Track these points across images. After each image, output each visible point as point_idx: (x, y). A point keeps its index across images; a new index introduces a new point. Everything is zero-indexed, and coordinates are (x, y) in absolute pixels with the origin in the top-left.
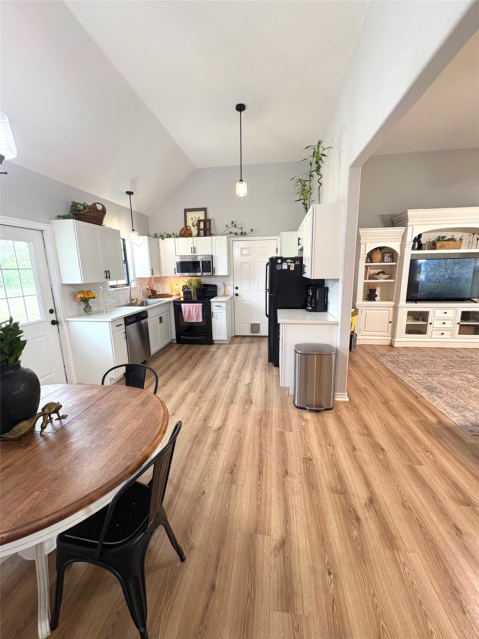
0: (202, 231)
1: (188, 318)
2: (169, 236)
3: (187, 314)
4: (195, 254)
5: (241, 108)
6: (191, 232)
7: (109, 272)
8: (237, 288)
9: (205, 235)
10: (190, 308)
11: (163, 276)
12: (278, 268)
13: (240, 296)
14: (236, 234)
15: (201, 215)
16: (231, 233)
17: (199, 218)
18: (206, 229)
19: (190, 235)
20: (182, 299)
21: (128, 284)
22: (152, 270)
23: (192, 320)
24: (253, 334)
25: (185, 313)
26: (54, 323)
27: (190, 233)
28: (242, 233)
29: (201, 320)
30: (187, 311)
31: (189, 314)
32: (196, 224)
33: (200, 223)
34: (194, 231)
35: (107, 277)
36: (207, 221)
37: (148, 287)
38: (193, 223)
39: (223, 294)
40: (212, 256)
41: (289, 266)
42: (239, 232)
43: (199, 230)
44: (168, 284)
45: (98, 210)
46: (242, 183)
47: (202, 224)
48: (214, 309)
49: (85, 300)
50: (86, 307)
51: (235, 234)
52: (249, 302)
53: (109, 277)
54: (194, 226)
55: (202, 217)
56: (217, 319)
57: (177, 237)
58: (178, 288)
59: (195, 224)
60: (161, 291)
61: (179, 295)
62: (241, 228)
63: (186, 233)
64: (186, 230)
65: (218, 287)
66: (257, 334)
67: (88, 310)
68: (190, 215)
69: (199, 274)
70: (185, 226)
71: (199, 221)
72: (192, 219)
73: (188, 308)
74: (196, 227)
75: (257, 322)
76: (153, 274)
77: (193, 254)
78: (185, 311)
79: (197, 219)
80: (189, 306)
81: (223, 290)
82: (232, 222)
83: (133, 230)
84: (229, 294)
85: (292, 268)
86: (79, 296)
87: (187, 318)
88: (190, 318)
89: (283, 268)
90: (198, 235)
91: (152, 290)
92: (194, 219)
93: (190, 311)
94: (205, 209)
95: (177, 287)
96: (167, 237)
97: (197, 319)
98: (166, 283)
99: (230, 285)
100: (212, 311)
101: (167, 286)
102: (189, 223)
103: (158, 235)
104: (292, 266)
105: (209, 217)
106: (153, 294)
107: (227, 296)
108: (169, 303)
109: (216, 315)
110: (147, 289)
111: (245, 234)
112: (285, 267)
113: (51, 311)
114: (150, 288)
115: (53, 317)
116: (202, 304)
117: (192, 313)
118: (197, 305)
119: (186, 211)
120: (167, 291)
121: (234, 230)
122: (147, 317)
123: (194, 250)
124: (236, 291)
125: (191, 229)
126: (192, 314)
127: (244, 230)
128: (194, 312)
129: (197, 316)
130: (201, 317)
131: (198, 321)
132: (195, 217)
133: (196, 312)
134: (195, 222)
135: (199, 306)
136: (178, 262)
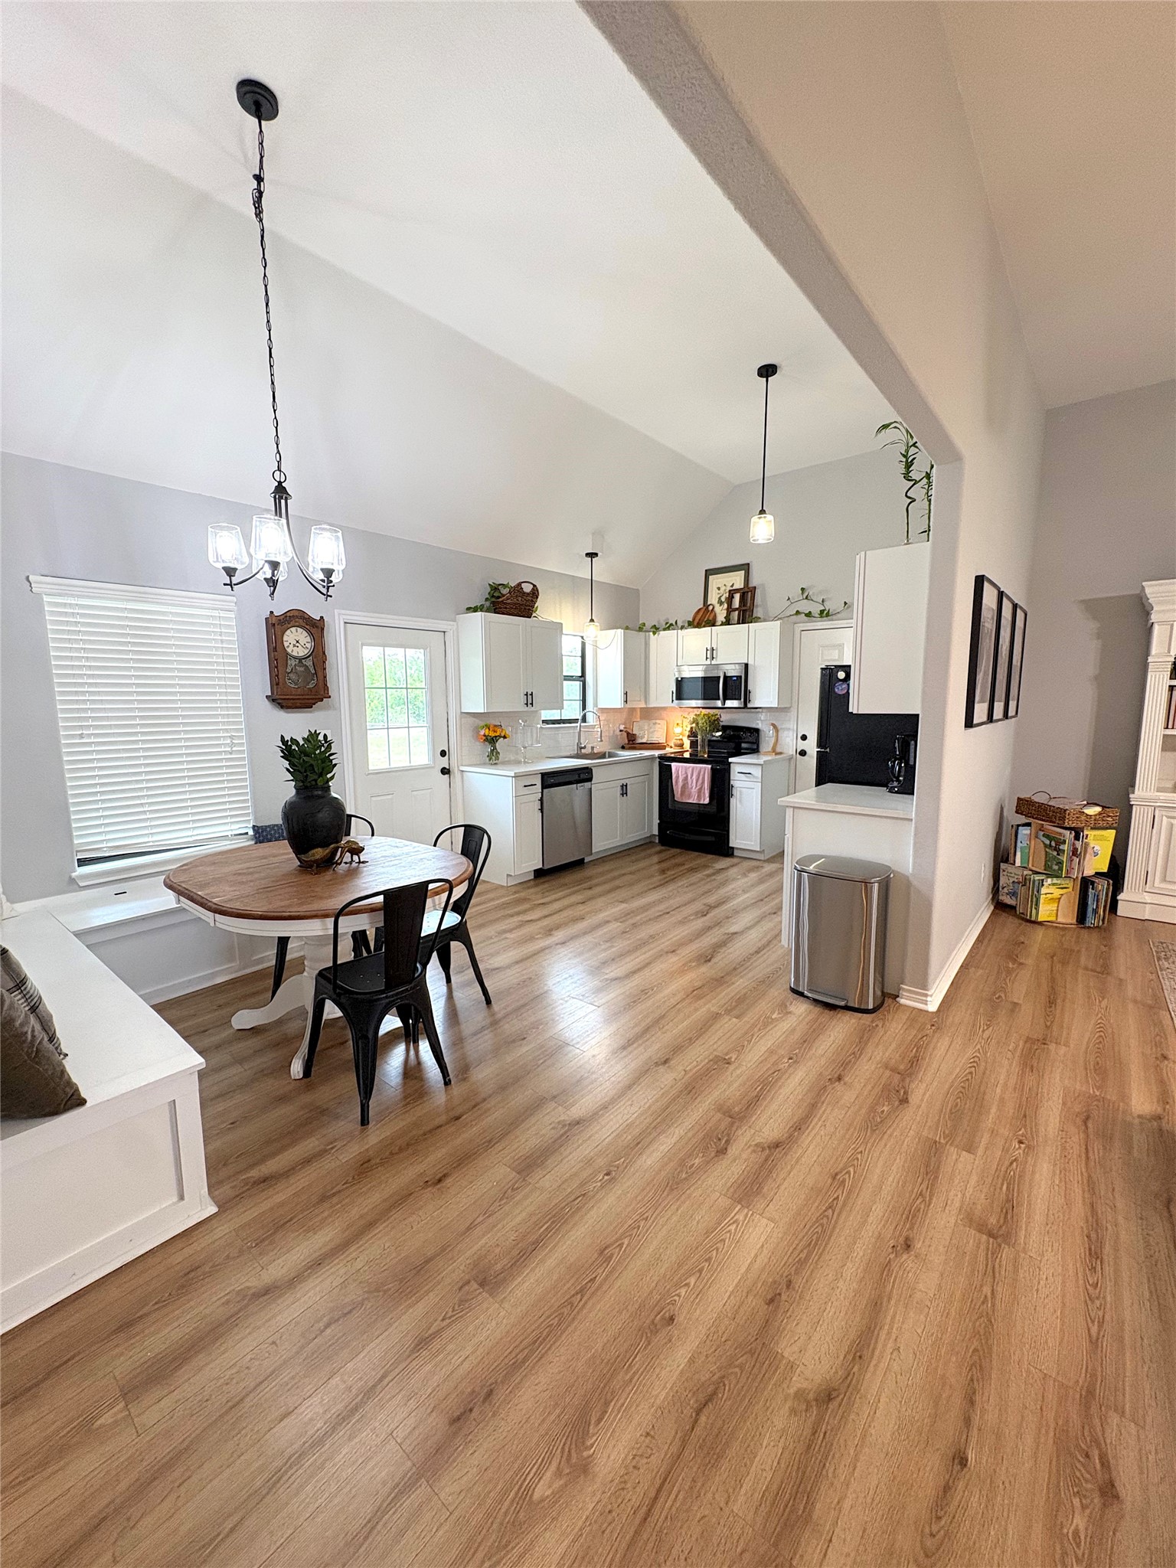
0: (737, 612)
1: (683, 792)
2: (669, 627)
3: (680, 784)
4: (713, 662)
6: (715, 615)
7: (532, 694)
8: (804, 738)
9: (742, 620)
10: (686, 773)
11: (652, 706)
12: (839, 689)
13: (811, 757)
14: (809, 615)
15: (737, 580)
16: (798, 612)
17: (732, 586)
18: (743, 609)
19: (712, 623)
20: (687, 755)
21: (584, 719)
22: (627, 693)
23: (689, 798)
25: (677, 782)
26: (445, 771)
27: (711, 617)
28: (822, 612)
29: (707, 801)
30: (681, 779)
31: (685, 786)
32: (726, 599)
33: (733, 597)
34: (721, 613)
35: (527, 704)
36: (747, 594)
37: (622, 728)
38: (720, 598)
39: (770, 749)
40: (746, 665)
42: (815, 609)
43: (730, 610)
44: (662, 723)
45: (524, 593)
46: (765, 517)
47: (737, 597)
48: (737, 780)
49: (492, 741)
50: (492, 751)
51: (806, 615)
53: (532, 704)
55: (739, 584)
56: (740, 801)
57: (682, 628)
58: (681, 732)
59: (723, 599)
60: (646, 736)
61: (681, 746)
62: (823, 601)
63: (704, 619)
64: (706, 613)
65: (762, 735)
67: (493, 758)
68: (715, 581)
69: (719, 704)
70: (704, 605)
71: (732, 593)
72: (719, 589)
73: (683, 772)
74: (726, 606)
76: (627, 701)
77: (708, 662)
78: (677, 777)
79: (729, 588)
80: (686, 768)
81: (773, 740)
82: (803, 589)
83: (592, 620)
86: (482, 733)
87: (680, 793)
88: (687, 793)
90: (728, 622)
91: (629, 734)
92: (723, 589)
93: (686, 778)
94: (746, 568)
95: (680, 730)
96: (664, 630)
97: (699, 797)
98: (657, 721)
99: (789, 729)
100: (732, 782)
101: (659, 726)
102: (713, 599)
103: (649, 625)
105: (753, 582)
107: (781, 753)
108: (649, 761)
109: (740, 792)
111: (830, 614)
113: (443, 753)
115: (444, 762)
116: (710, 766)
117: (690, 783)
118: (701, 768)
119: (708, 573)
120: (658, 737)
121: (805, 606)
122: (590, 780)
123: (712, 652)
124: (802, 745)
125: (716, 609)
126: (690, 787)
127: (828, 606)
128: (694, 781)
129: (700, 791)
130: (707, 795)
131: (702, 802)
132: (724, 585)
133: (698, 781)
134: (724, 595)
135: (705, 771)
136: (679, 679)
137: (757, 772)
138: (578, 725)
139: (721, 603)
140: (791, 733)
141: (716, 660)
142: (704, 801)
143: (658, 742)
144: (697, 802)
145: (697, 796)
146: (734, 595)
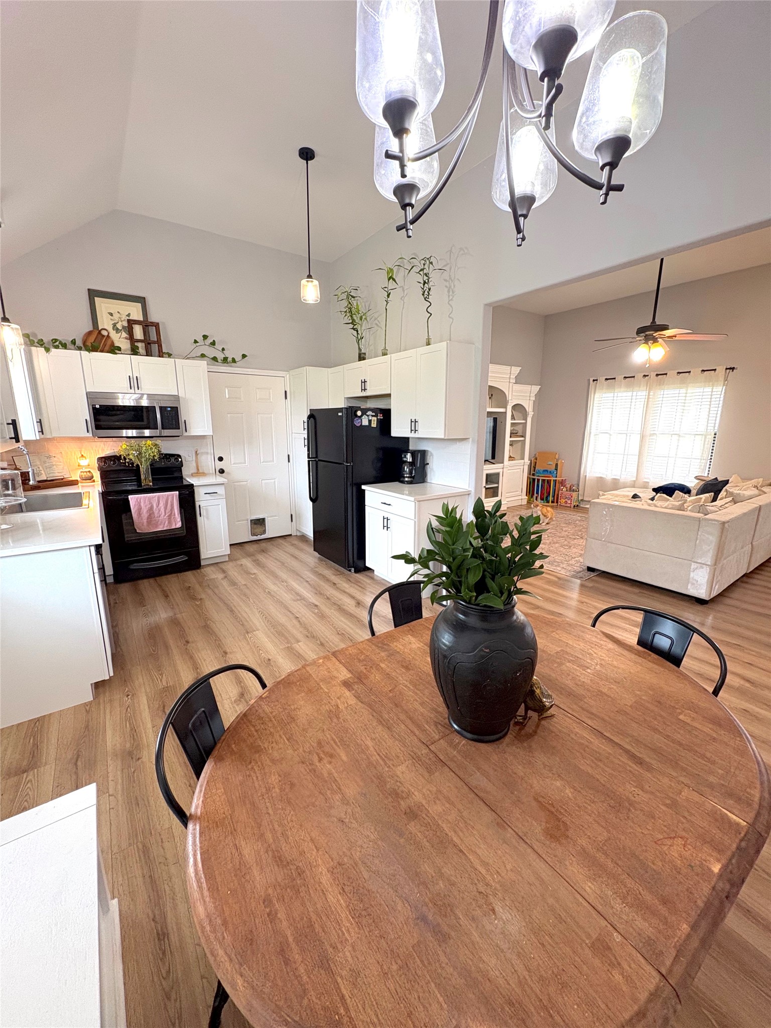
0: (142, 344)
1: (149, 523)
3: (145, 515)
4: (140, 392)
5: (307, 154)
6: (114, 342)
8: (221, 459)
9: (149, 353)
10: (151, 503)
12: (357, 423)
13: (228, 473)
14: (214, 359)
15: (133, 311)
16: (204, 356)
17: (129, 315)
18: (149, 341)
19: (114, 349)
22: (40, 422)
23: (157, 526)
24: (255, 538)
25: (139, 514)
27: (109, 343)
28: (226, 359)
29: (179, 525)
30: (143, 511)
31: (148, 517)
32: (124, 327)
33: (132, 328)
34: (122, 341)
36: (149, 327)
38: (114, 325)
39: (194, 471)
40: (178, 397)
41: (370, 421)
42: (220, 356)
43: (133, 340)
46: (312, 281)
48: (202, 500)
51: (212, 359)
52: (246, 483)
54: (117, 330)
55: (137, 315)
56: (208, 518)
58: (87, 464)
59: (119, 327)
61: (90, 478)
62: (223, 349)
63: (99, 343)
64: (99, 337)
65: (183, 459)
66: (263, 537)
68: (104, 305)
69: (153, 433)
70: (95, 328)
71: (131, 323)
72: (111, 314)
73: (147, 503)
74: (125, 335)
75: (261, 517)
76: (43, 432)
77: (133, 391)
78: (139, 509)
79: (125, 318)
82: (205, 337)
84: (205, 472)
85: (374, 425)
87: (146, 523)
88: (153, 523)
89: (363, 424)
90: (134, 351)
92: (116, 316)
93: (151, 508)
94: (142, 300)
95: (84, 462)
96: (55, 347)
97: (170, 523)
98: (50, 454)
99: (207, 453)
100: (197, 504)
101: (55, 459)
102: (105, 323)
103: (33, 338)
104: (374, 421)
105: (153, 317)
109: (207, 511)
111: (234, 361)
112: (365, 422)
116: (177, 492)
117: (156, 512)
118: (168, 496)
119: (93, 294)
120: (59, 472)
121: (211, 352)
123: (135, 382)
124: (220, 465)
125: (111, 335)
126: (156, 515)
127: (228, 354)
128: (162, 510)
129: (170, 517)
130: (179, 519)
131: (173, 527)
132: (118, 312)
133: (166, 508)
134: (120, 323)
135: (173, 497)
136: (98, 406)
137: (221, 490)
140: (209, 456)
141: (141, 390)
142: (176, 525)
143: (62, 477)
144: (168, 528)
145: (167, 522)
146: (133, 325)
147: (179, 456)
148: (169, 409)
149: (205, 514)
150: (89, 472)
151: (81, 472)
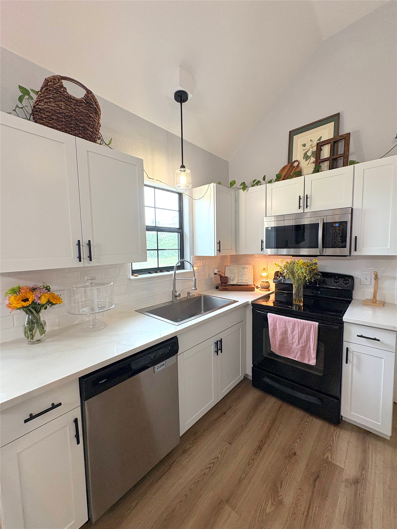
0: (327, 161)
1: (282, 346)
2: (257, 183)
3: (278, 337)
4: (307, 211)
6: (301, 168)
7: (89, 244)
9: (332, 167)
11: (241, 253)
15: (325, 132)
17: (320, 139)
18: (335, 157)
19: (299, 174)
20: (271, 303)
21: (181, 266)
22: (219, 243)
23: (289, 353)
27: (297, 170)
29: (313, 362)
30: (279, 332)
31: (283, 339)
32: (313, 153)
33: (321, 150)
34: (308, 165)
36: (339, 141)
37: (216, 271)
38: (305, 154)
40: (352, 210)
43: (318, 160)
44: (250, 267)
45: (70, 98)
47: (326, 150)
48: (353, 343)
55: (328, 135)
56: (358, 368)
57: (270, 182)
58: (266, 276)
59: (309, 154)
60: (236, 278)
61: (267, 288)
63: (289, 172)
64: (291, 168)
65: (357, 282)
68: (299, 140)
70: (289, 163)
71: (320, 145)
72: (304, 145)
73: (282, 325)
74: (313, 159)
76: (220, 250)
77: (301, 211)
79: (315, 143)
80: (285, 322)
83: (183, 166)
84: (387, 301)
87: (277, 346)
88: (286, 348)
90: (317, 170)
91: (221, 277)
92: (308, 144)
93: (285, 332)
94: (335, 118)
95: (264, 274)
96: (253, 186)
97: (302, 355)
98: (245, 266)
100: (345, 345)
101: (247, 270)
102: (298, 155)
106: (222, 283)
107: (382, 304)
108: (242, 307)
109: (359, 359)
110: (215, 274)
114: (219, 273)
116: (317, 323)
117: (290, 338)
118: (305, 324)
119: (292, 134)
120: (247, 280)
122: (175, 354)
123: (305, 201)
125: (301, 165)
126: (290, 341)
128: (296, 337)
129: (304, 349)
130: (313, 355)
131: (306, 362)
132: (311, 141)
133: (300, 338)
134: (311, 150)
135: (311, 328)
136: (270, 229)
137: (388, 339)
138: (172, 272)
139: (306, 157)
141: (310, 208)
142: (309, 361)
143: (247, 284)
144: (299, 360)
145: (299, 353)
146: (322, 147)
147: (352, 278)
148: (337, 225)
149: (355, 361)
150: (268, 282)
151: (262, 282)
